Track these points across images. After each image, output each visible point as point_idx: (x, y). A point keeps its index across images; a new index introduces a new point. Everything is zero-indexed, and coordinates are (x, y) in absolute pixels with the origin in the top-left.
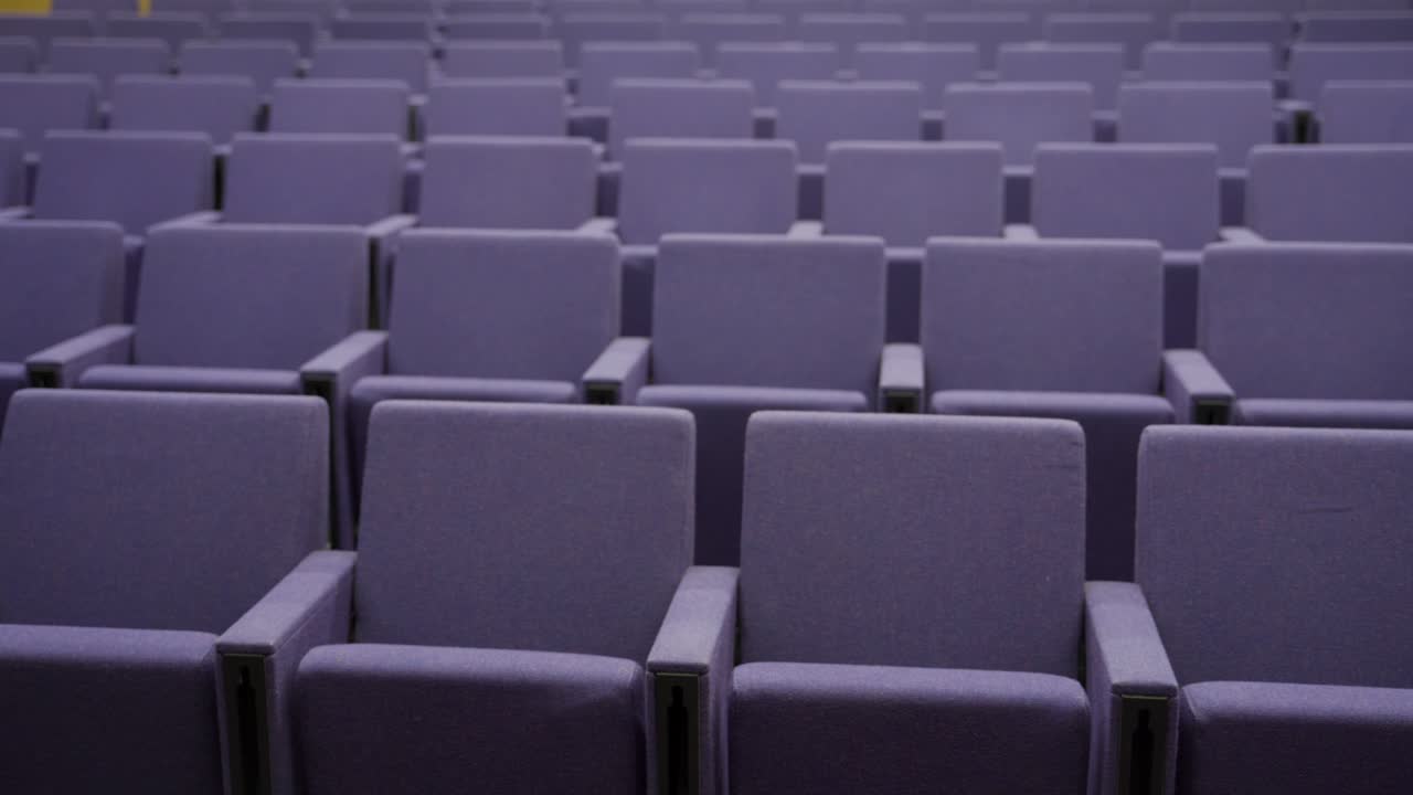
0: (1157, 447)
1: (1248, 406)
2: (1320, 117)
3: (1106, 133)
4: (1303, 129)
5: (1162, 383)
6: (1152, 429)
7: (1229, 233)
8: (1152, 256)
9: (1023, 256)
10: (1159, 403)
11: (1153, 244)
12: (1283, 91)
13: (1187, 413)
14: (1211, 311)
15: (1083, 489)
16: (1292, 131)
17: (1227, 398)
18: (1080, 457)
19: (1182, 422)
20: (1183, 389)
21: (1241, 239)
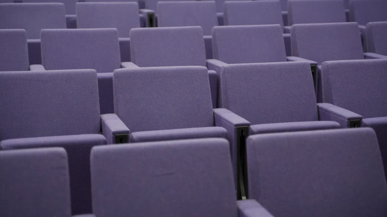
0: (98, 155)
1: (136, 135)
2: (157, 15)
3: (72, 24)
4: (151, 21)
5: (101, 128)
6: (95, 148)
7: (124, 64)
8: (93, 75)
9: (38, 77)
10: (100, 137)
11: (94, 70)
12: (142, 6)
13: (111, 140)
14: (118, 97)
15: (68, 177)
16: (147, 22)
17: (127, 132)
18: (65, 163)
19: (110, 143)
20: (110, 130)
21: (130, 66)
